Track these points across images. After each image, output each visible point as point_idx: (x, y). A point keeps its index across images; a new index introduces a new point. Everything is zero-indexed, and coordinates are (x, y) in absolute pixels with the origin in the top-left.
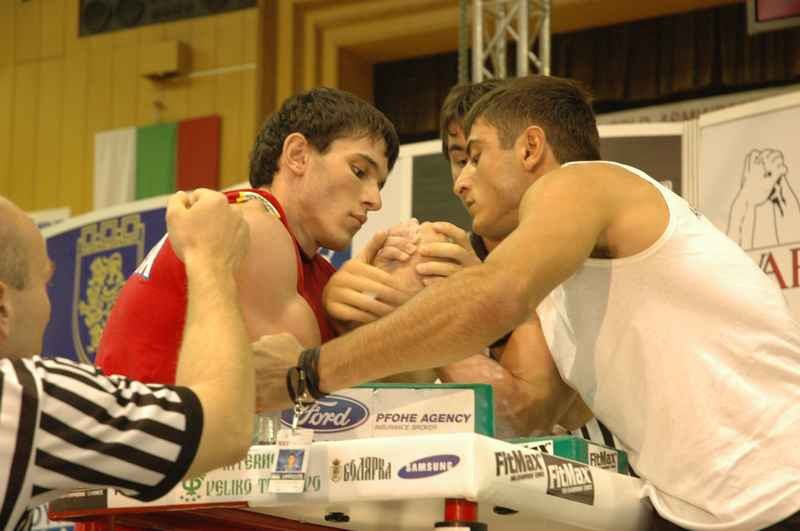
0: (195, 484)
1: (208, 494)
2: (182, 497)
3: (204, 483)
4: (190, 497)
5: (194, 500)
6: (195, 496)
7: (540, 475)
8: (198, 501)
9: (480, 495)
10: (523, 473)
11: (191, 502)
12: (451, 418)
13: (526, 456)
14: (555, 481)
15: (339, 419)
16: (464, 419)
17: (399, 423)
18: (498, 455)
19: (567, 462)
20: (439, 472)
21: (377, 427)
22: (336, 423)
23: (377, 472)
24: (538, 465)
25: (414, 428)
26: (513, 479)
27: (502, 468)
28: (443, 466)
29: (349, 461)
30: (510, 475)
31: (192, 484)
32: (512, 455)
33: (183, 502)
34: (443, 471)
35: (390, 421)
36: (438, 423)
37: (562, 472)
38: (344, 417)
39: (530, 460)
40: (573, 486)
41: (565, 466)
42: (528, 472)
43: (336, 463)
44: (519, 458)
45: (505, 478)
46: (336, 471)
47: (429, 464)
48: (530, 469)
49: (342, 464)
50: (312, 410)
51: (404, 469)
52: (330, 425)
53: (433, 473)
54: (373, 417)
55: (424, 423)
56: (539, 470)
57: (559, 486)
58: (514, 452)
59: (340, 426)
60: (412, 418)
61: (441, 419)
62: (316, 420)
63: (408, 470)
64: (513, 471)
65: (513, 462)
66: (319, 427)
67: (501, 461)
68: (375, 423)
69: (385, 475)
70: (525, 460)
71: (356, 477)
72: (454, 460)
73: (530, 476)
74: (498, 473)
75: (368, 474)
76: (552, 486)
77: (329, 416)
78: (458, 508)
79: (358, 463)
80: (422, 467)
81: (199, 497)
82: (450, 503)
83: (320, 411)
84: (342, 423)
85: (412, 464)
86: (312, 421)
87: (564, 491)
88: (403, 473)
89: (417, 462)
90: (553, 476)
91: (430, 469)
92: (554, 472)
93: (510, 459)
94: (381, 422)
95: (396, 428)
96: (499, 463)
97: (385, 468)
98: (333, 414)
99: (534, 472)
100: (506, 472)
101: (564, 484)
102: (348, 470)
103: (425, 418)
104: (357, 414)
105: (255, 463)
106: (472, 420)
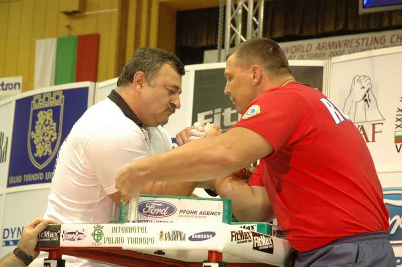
0: (99, 238)
1: (105, 243)
2: (93, 244)
3: (103, 238)
4: (97, 244)
5: (98, 245)
6: (99, 243)
7: (250, 241)
8: (100, 246)
9: (224, 249)
10: (243, 240)
11: (97, 246)
12: (212, 213)
13: (245, 233)
14: (257, 244)
15: (163, 212)
16: (218, 214)
17: (189, 214)
18: (232, 232)
19: (262, 235)
20: (206, 239)
21: (180, 216)
22: (162, 213)
23: (179, 237)
24: (250, 236)
25: (196, 217)
26: (238, 243)
27: (234, 238)
28: (208, 236)
29: (167, 232)
30: (237, 241)
31: (98, 238)
32: (238, 232)
33: (93, 246)
34: (208, 239)
35: (185, 213)
36: (206, 215)
37: (260, 239)
38: (165, 211)
39: (246, 235)
40: (264, 246)
41: (261, 237)
42: (245, 240)
43: (162, 232)
44: (241, 234)
45: (235, 242)
46: (161, 236)
47: (202, 235)
48: (246, 238)
49: (164, 233)
50: (151, 207)
51: (191, 236)
52: (159, 214)
53: (204, 239)
54: (178, 211)
55: (201, 215)
56: (250, 239)
57: (258, 246)
58: (239, 231)
59: (163, 215)
60: (195, 213)
61: (208, 213)
62: (153, 211)
63: (193, 237)
64: (238, 239)
65: (239, 235)
66: (154, 214)
67: (234, 235)
68: (179, 214)
69: (183, 239)
70: (244, 234)
71: (170, 239)
72: (213, 234)
73: (246, 241)
74: (232, 240)
75: (175, 238)
76: (255, 246)
77: (158, 210)
78: (214, 254)
79: (171, 233)
80: (199, 236)
81: (101, 244)
82: (211, 252)
83: (155, 208)
84: (164, 213)
85: (195, 235)
86: (151, 212)
87: (260, 248)
88: (191, 239)
89: (197, 234)
90: (256, 242)
91: (202, 237)
92: (256, 240)
93: (237, 234)
94: (182, 214)
95: (188, 216)
96: (232, 236)
97: (183, 236)
98: (160, 210)
99: (247, 240)
100: (236, 240)
101: (261, 245)
102: (167, 236)
103: (201, 213)
104: (171, 210)
105: (126, 230)
106: (221, 215)
